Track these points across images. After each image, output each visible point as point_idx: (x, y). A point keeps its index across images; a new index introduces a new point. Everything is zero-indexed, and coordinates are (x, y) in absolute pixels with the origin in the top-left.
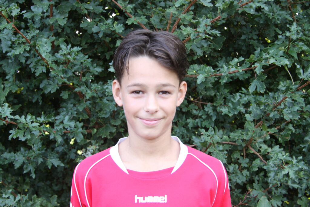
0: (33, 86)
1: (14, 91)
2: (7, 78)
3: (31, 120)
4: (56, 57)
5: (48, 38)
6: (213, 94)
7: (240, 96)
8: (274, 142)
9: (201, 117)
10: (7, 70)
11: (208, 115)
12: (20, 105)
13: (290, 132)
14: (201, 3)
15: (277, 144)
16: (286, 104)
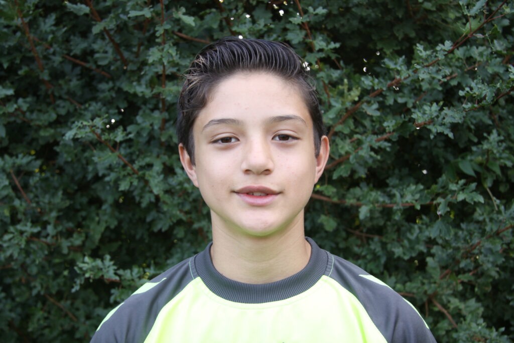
0: (137, 217)
1: (112, 227)
2: (104, 207)
3: (139, 275)
4: (169, 185)
5: (158, 156)
6: (382, 223)
7: (420, 228)
8: (469, 290)
9: (364, 257)
10: (103, 196)
11: (374, 254)
12: (120, 243)
13: (491, 280)
14: (364, 111)
15: (473, 297)
16: (483, 250)
